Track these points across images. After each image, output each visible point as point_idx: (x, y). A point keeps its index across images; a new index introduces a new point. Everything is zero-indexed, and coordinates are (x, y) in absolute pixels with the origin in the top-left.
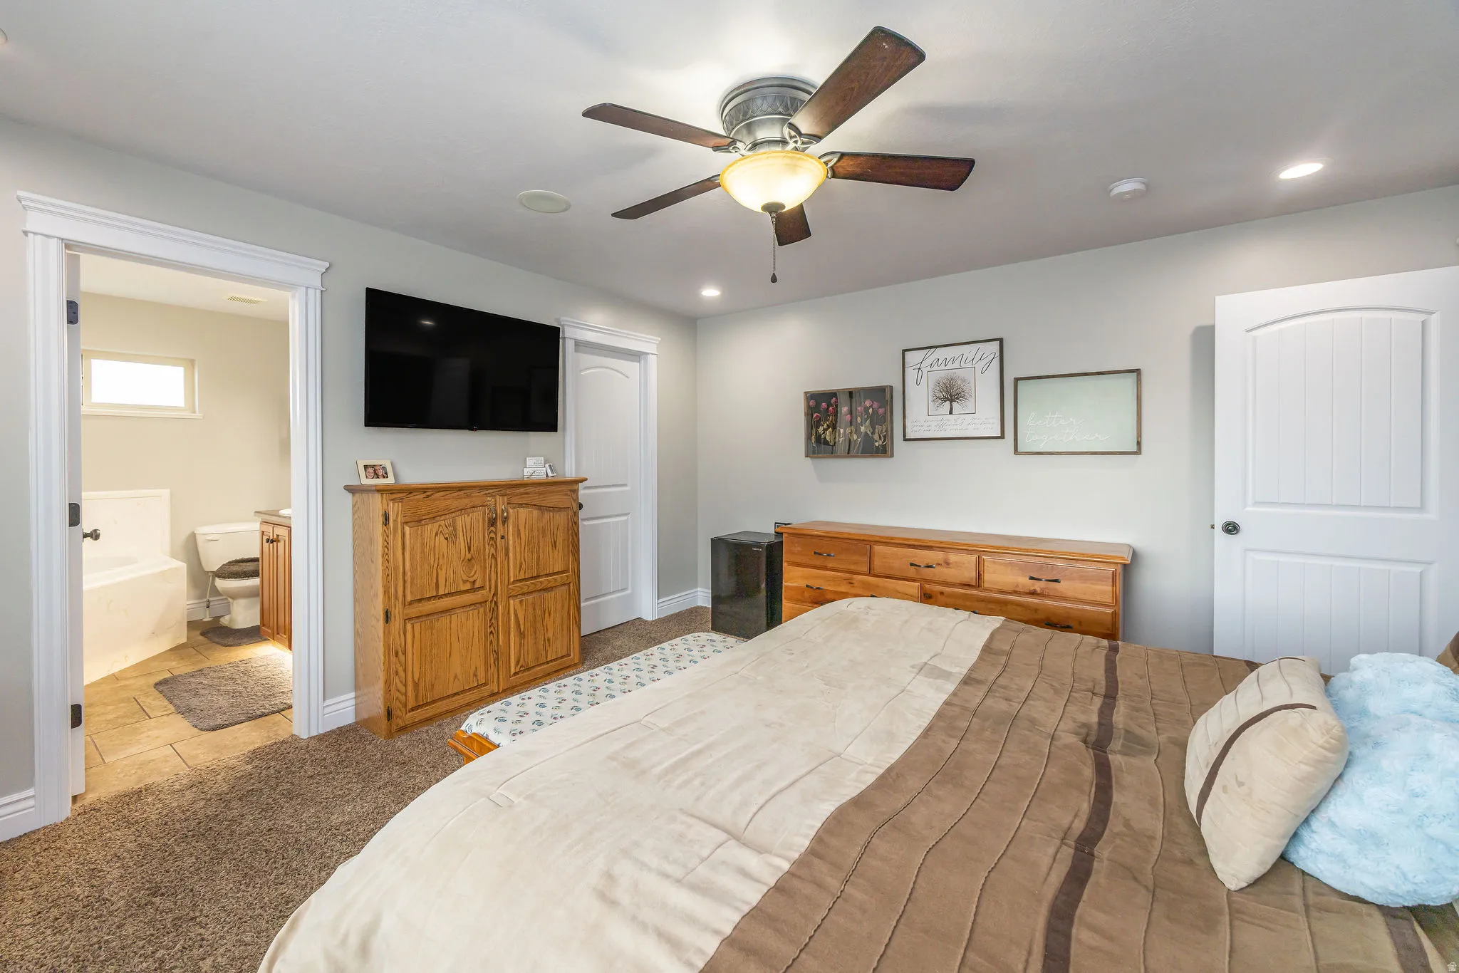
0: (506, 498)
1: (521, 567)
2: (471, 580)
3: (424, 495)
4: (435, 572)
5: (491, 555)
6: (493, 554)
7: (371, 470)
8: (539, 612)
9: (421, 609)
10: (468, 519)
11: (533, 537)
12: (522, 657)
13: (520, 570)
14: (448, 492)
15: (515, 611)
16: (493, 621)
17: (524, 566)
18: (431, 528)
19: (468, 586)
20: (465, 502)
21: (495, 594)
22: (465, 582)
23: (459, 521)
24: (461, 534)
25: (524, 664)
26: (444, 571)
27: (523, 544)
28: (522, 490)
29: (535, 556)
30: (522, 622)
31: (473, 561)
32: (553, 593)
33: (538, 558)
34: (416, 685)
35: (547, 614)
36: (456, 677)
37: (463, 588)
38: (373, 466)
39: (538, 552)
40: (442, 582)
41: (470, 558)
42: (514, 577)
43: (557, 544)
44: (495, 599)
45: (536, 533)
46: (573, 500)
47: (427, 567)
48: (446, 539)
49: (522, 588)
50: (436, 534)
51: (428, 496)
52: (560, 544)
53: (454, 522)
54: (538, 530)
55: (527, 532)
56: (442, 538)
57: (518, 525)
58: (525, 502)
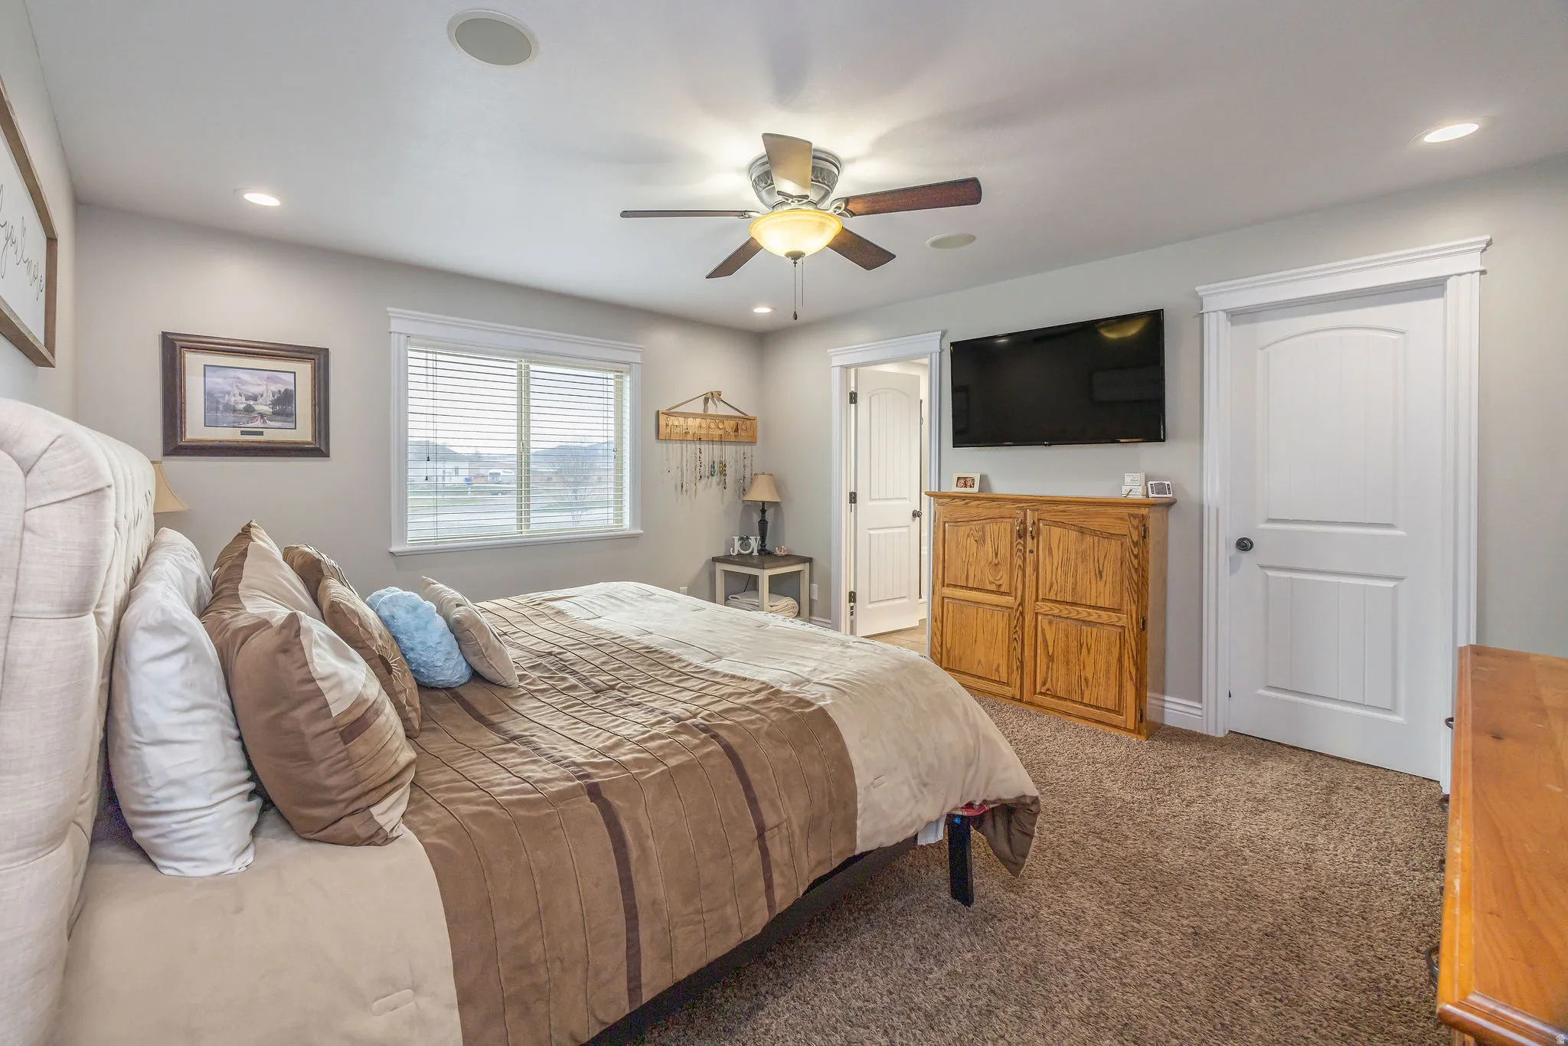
0: (1036, 513)
1: (1051, 587)
2: (998, 583)
3: (964, 502)
4: (966, 567)
5: (1018, 565)
6: (1020, 565)
7: (962, 481)
8: (1074, 645)
9: (955, 593)
10: (996, 528)
11: (1068, 560)
12: (1049, 679)
13: (1050, 590)
14: (983, 502)
15: (1043, 630)
16: (1017, 629)
17: (1055, 587)
18: (963, 530)
19: (993, 588)
20: (995, 512)
21: (1021, 604)
22: (991, 583)
23: (987, 527)
24: (989, 542)
25: (1050, 687)
26: (973, 567)
27: (1055, 565)
28: (1061, 507)
29: (1071, 580)
30: (1050, 644)
31: (999, 566)
32: (1095, 630)
33: (1075, 584)
34: (948, 651)
35: (1084, 650)
36: (980, 662)
37: (990, 587)
38: (963, 478)
39: (1075, 576)
40: (971, 576)
41: (996, 562)
42: (1043, 595)
43: (1104, 574)
44: (1020, 608)
45: (1073, 557)
46: (1133, 526)
47: (960, 561)
48: (976, 541)
49: (1052, 609)
50: (968, 536)
51: (967, 503)
52: (1108, 574)
53: (983, 528)
54: (1077, 553)
55: (1061, 555)
56: (972, 539)
57: (1050, 545)
58: (1062, 520)
